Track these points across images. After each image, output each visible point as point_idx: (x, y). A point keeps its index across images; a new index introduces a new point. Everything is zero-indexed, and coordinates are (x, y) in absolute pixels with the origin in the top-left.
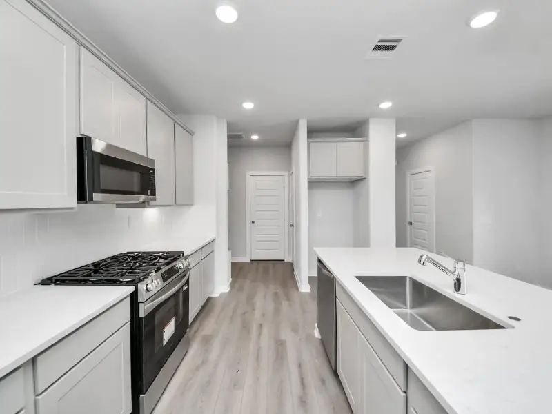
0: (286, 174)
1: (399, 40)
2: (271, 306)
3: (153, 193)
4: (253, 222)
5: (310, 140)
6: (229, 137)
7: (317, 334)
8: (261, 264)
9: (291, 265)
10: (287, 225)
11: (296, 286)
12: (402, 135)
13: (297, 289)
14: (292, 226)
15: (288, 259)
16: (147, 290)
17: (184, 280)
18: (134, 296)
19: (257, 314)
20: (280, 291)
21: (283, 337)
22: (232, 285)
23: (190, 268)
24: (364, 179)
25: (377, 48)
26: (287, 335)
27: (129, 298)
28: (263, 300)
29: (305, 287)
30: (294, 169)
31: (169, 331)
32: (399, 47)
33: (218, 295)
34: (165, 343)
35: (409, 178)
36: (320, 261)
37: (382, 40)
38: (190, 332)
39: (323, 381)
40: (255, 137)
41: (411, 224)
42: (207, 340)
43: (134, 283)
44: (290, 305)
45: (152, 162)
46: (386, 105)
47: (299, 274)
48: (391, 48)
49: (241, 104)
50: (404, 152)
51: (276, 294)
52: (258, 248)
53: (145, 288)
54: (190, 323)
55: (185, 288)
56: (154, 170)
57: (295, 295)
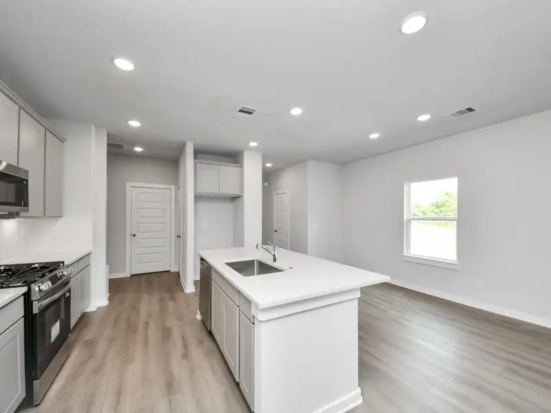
0: (173, 187)
1: (254, 110)
2: (156, 307)
3: (26, 205)
4: (134, 235)
5: (197, 161)
6: (109, 145)
7: (199, 317)
8: (144, 278)
9: (177, 275)
10: (174, 236)
11: (182, 290)
12: (269, 165)
13: (183, 291)
14: (178, 237)
15: (174, 269)
16: (40, 290)
17: (67, 288)
18: (27, 296)
19: (143, 317)
20: (167, 296)
21: (169, 325)
22: (110, 299)
23: (72, 276)
24: (240, 197)
25: (241, 111)
26: (172, 323)
27: (23, 297)
28: (148, 305)
29: (190, 288)
30: (181, 183)
31: (55, 330)
32: (254, 113)
33: (95, 309)
34: (53, 339)
35: (275, 197)
36: (202, 259)
37: (243, 108)
38: (71, 337)
39: (201, 342)
40: (138, 149)
41: (276, 231)
42: (91, 344)
43: (28, 284)
44: (176, 304)
45: (26, 172)
46: (253, 144)
47: (185, 280)
48: (251, 113)
49: (127, 121)
50: (268, 177)
51: (162, 299)
52: (139, 262)
53: (37, 289)
54: (72, 327)
55: (68, 295)
56: (27, 181)
57: (179, 296)
